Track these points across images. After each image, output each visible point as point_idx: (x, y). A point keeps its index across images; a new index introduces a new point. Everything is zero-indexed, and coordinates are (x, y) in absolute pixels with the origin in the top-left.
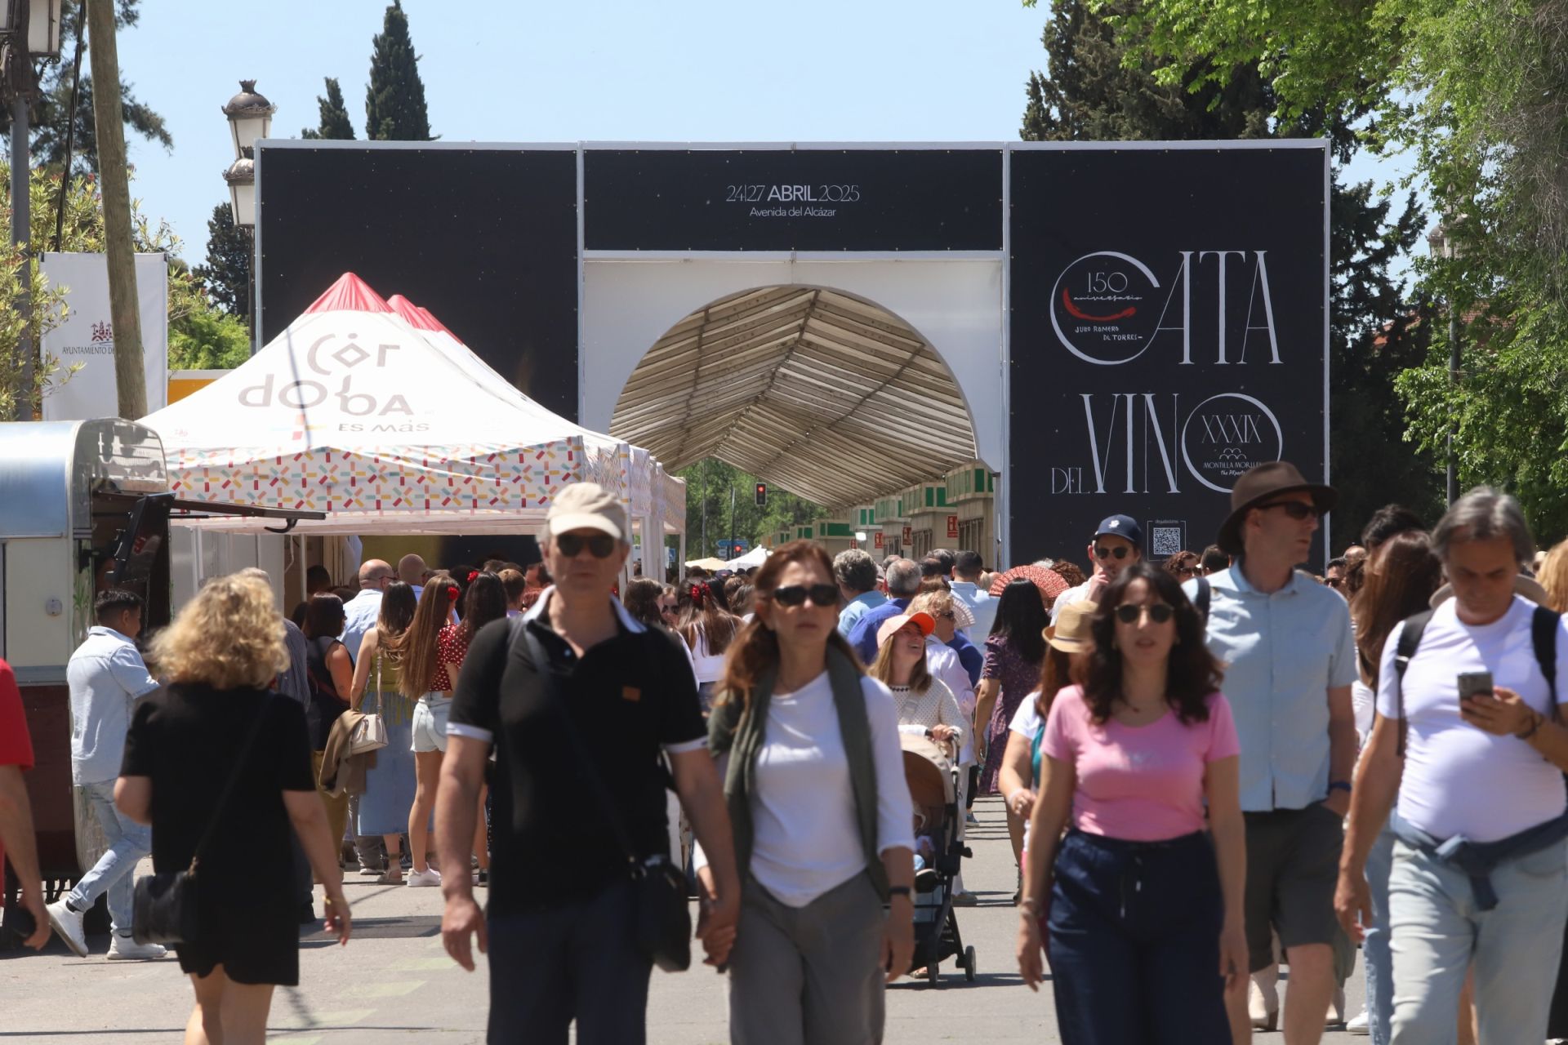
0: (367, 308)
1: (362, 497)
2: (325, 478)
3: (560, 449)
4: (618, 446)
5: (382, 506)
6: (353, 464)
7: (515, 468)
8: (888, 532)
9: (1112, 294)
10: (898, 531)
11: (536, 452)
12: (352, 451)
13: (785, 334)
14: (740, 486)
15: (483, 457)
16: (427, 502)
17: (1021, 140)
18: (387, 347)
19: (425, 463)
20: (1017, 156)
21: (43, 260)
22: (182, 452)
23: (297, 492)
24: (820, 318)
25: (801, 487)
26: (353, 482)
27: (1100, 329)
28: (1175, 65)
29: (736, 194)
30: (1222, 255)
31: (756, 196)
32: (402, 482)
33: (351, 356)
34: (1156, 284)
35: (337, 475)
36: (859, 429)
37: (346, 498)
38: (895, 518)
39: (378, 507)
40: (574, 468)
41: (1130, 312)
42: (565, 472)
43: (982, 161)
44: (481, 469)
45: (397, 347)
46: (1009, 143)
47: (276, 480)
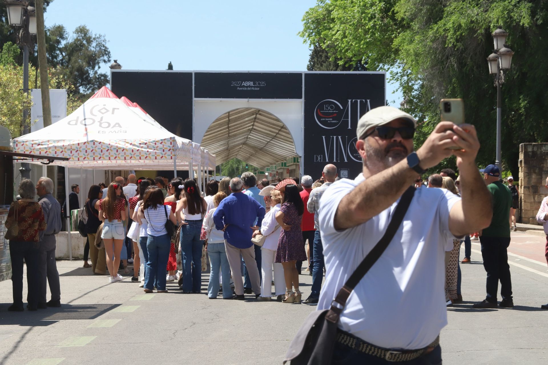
0: (109, 97)
1: (104, 156)
2: (93, 150)
3: (168, 141)
4: (189, 142)
5: (111, 159)
6: (102, 146)
8: (273, 173)
9: (330, 110)
10: (275, 172)
11: (160, 142)
12: (102, 141)
13: (249, 126)
14: (243, 164)
15: (143, 143)
16: (125, 158)
17: (307, 71)
18: (115, 109)
20: (306, 75)
21: (32, 91)
22: (48, 141)
23: (84, 154)
24: (257, 122)
25: (255, 164)
26: (102, 151)
27: (327, 119)
28: (343, 60)
29: (234, 84)
30: (359, 101)
31: (239, 84)
32: (117, 151)
33: (104, 111)
34: (342, 108)
35: (97, 149)
36: (266, 150)
37: (99, 156)
38: (274, 170)
39: (110, 159)
40: (172, 147)
41: (335, 115)
42: (169, 148)
43: (298, 76)
44: (142, 147)
45: (118, 109)
46: (304, 71)
47: (77, 151)
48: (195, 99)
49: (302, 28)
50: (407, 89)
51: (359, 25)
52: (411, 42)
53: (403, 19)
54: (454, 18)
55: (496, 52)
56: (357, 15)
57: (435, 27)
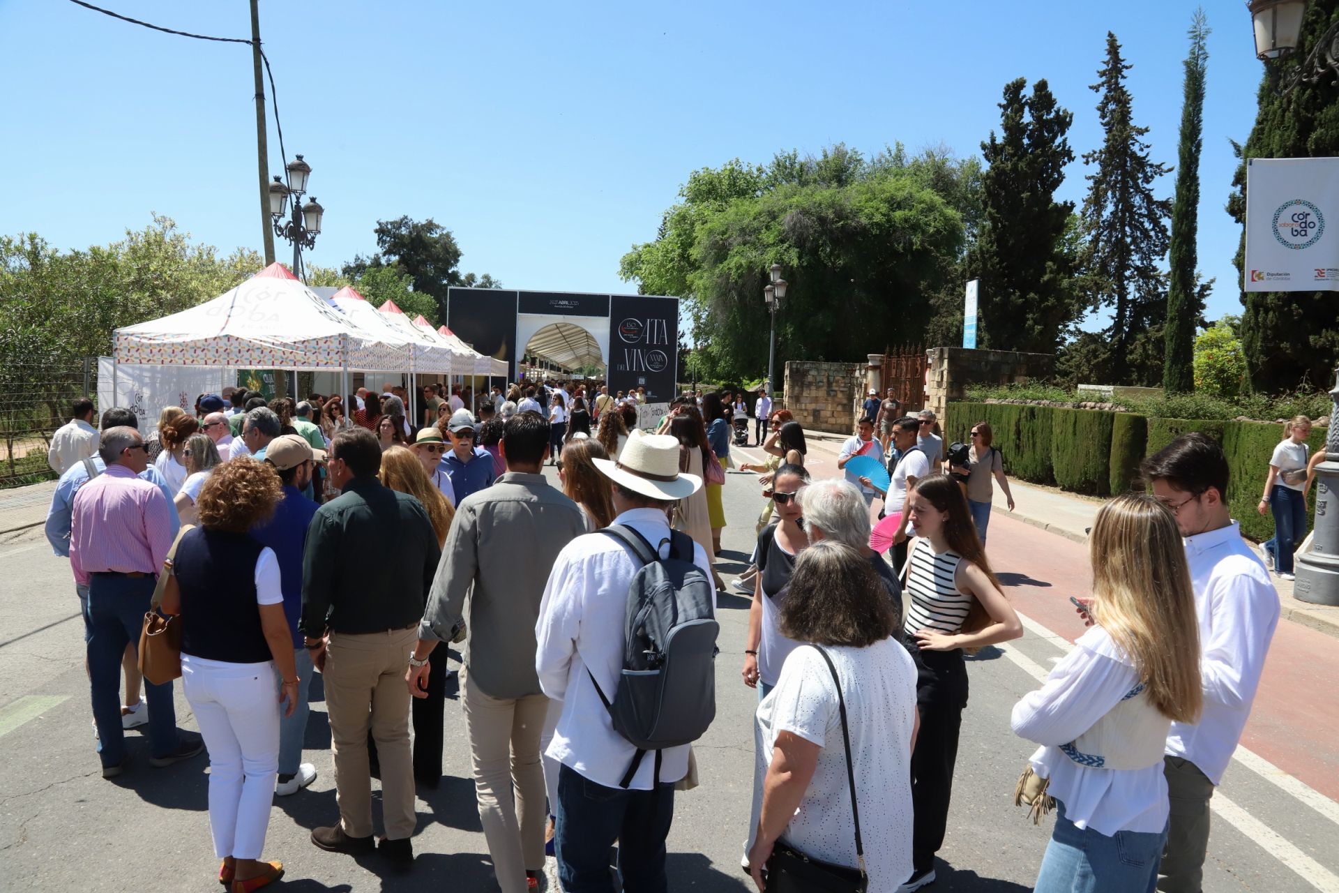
2: (227, 349)
3: (335, 339)
6: (240, 343)
7: (314, 348)
9: (632, 328)
11: (324, 340)
12: (240, 337)
15: (300, 342)
16: (273, 362)
19: (273, 344)
20: (613, 297)
22: (165, 335)
23: (214, 356)
26: (240, 351)
27: (629, 335)
29: (552, 302)
30: (656, 320)
32: (262, 353)
34: (642, 326)
35: (232, 348)
37: (236, 359)
39: (251, 364)
40: (341, 349)
41: (636, 332)
42: (337, 350)
43: (605, 298)
44: (298, 347)
46: (611, 294)
47: (204, 349)
48: (518, 314)
49: (620, 268)
50: (697, 318)
51: (662, 265)
52: (701, 278)
53: (696, 260)
54: (736, 259)
55: (772, 284)
56: (660, 258)
57: (721, 266)
